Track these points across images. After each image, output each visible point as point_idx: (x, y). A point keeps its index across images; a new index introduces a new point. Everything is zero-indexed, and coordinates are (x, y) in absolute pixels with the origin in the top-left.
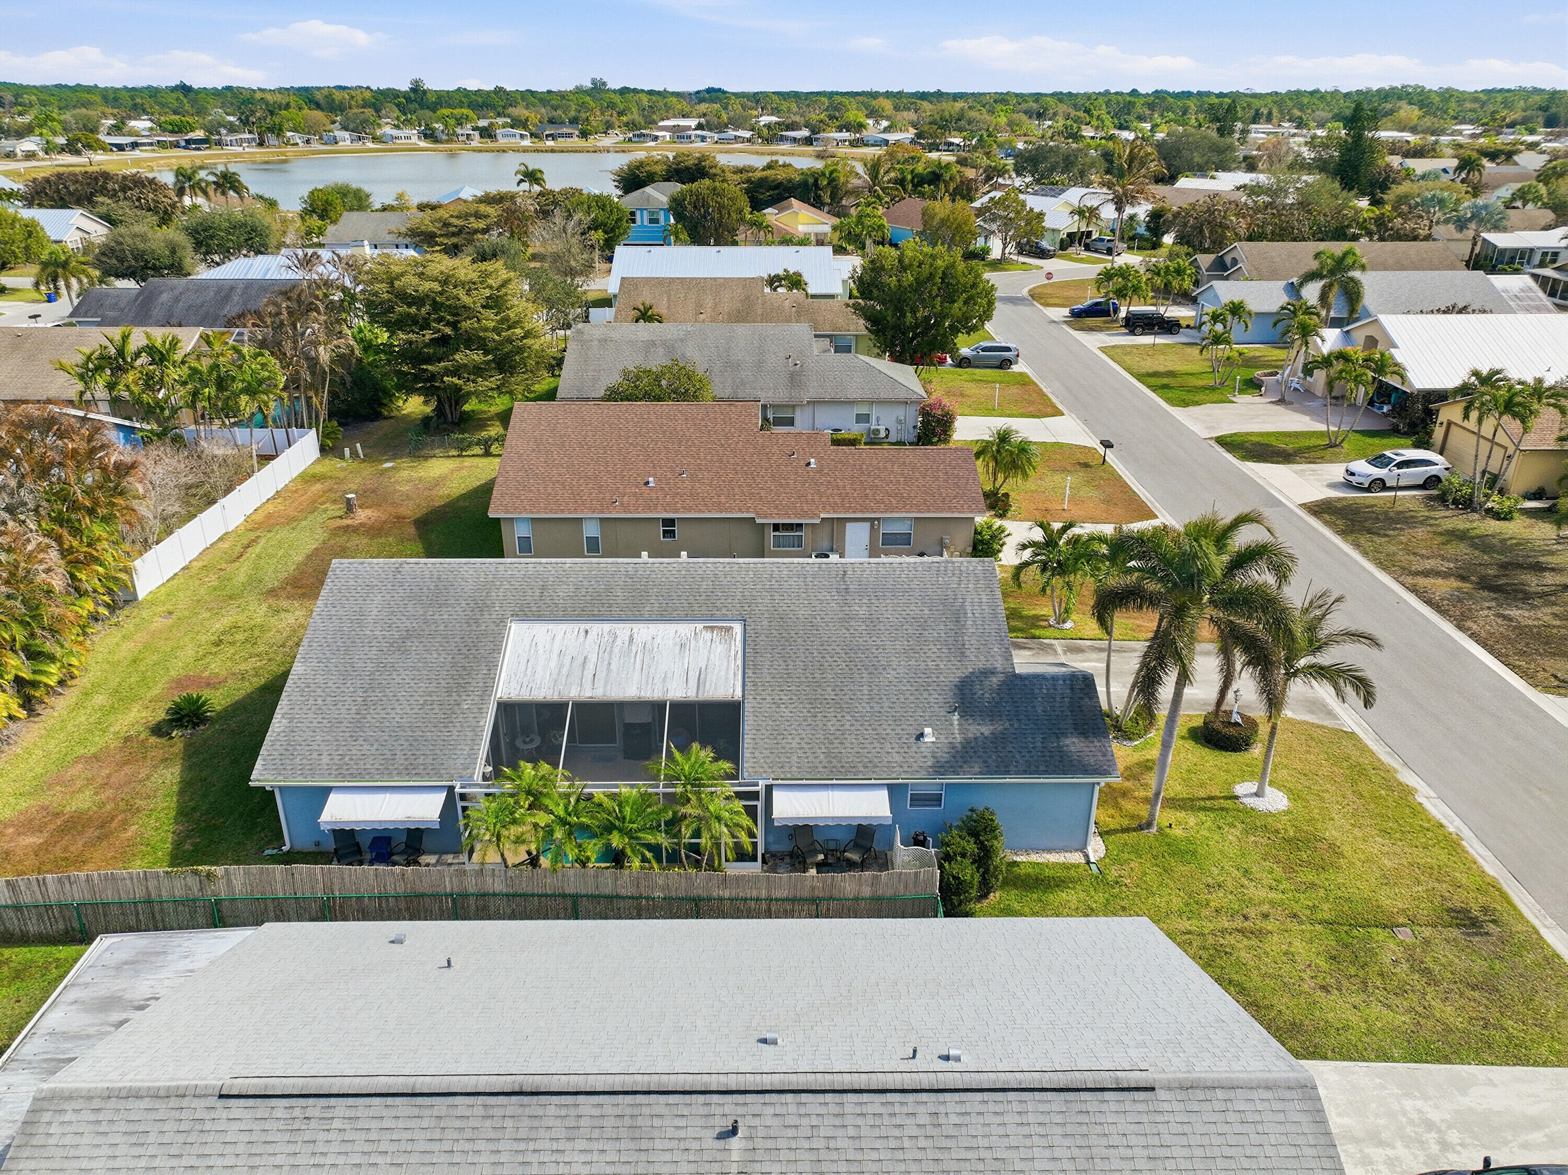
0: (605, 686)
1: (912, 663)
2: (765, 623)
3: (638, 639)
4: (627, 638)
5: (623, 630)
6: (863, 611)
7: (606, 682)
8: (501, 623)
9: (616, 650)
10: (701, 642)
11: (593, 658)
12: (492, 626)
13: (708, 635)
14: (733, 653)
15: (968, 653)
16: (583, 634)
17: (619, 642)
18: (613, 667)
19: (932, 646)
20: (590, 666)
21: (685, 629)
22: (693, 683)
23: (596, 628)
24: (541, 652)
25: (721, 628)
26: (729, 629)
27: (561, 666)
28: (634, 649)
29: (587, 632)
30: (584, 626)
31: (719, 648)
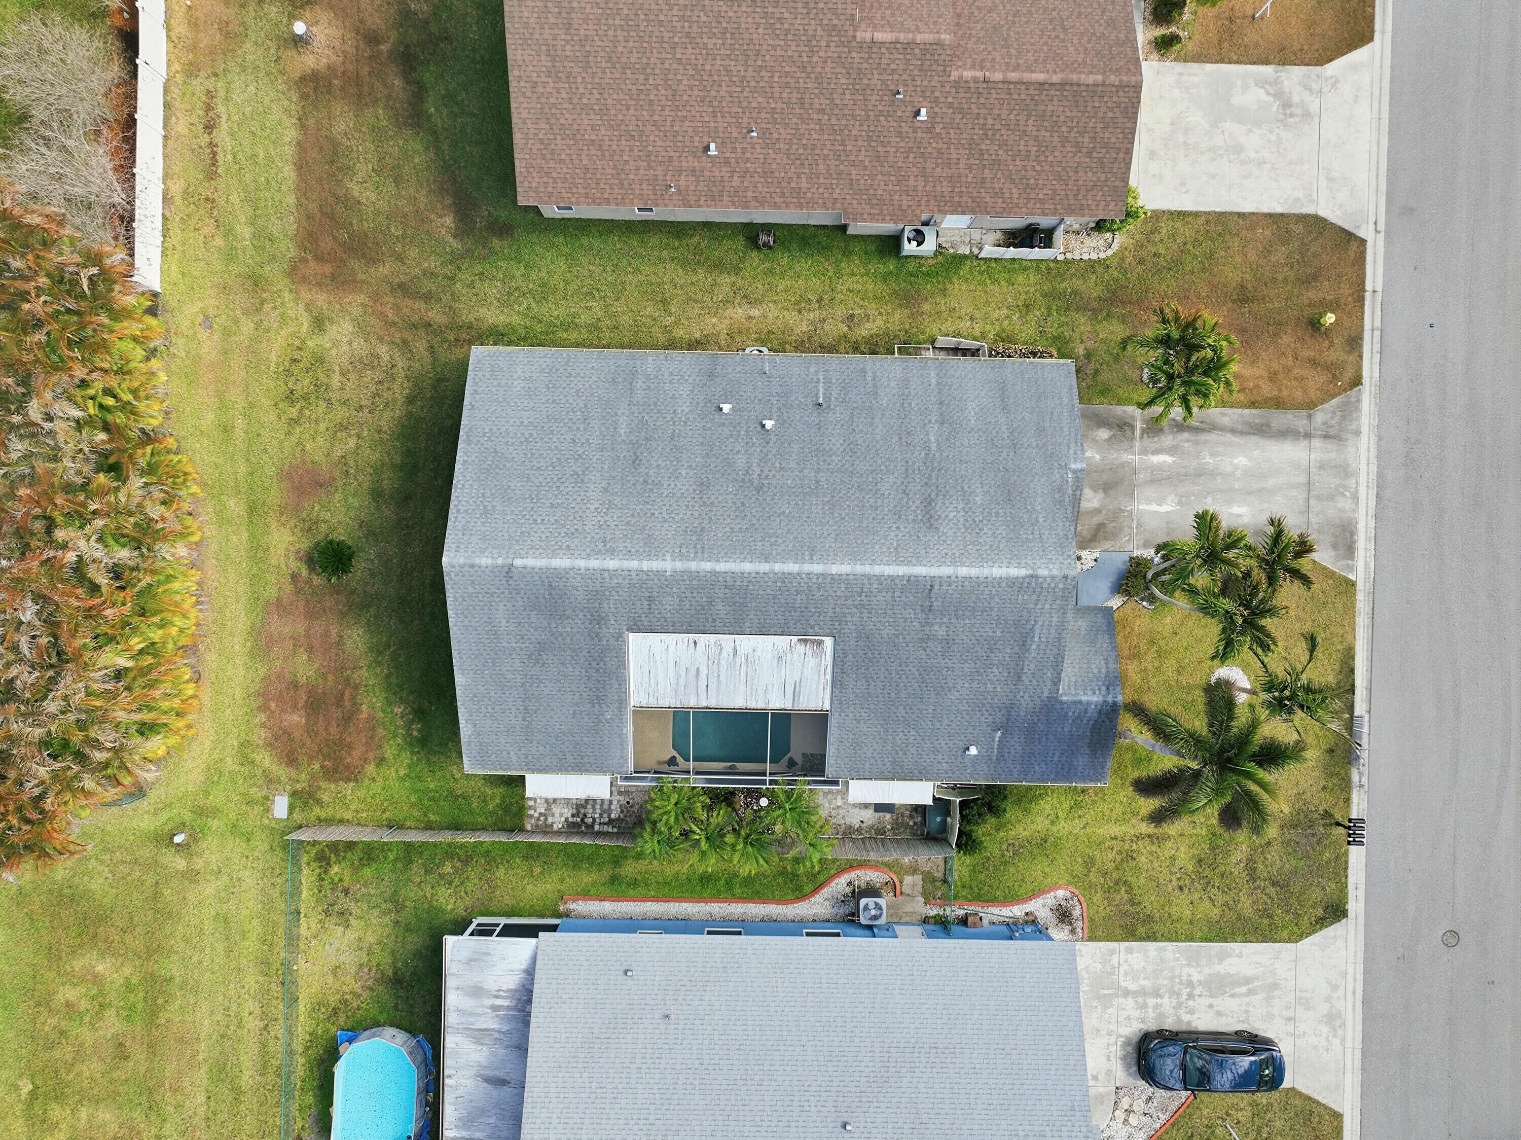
0: (718, 696)
1: (975, 685)
2: (853, 642)
3: (741, 652)
4: (731, 651)
5: (727, 640)
6: (941, 632)
7: (718, 691)
8: (619, 637)
9: (723, 662)
10: (796, 656)
11: (704, 670)
12: (612, 641)
13: (801, 648)
14: (823, 667)
15: (1024, 678)
16: (692, 645)
17: (724, 654)
18: (722, 678)
19: (995, 669)
20: (703, 677)
21: (782, 642)
22: (789, 694)
23: (704, 639)
24: (659, 663)
25: (813, 642)
26: (820, 643)
27: (678, 677)
28: (738, 660)
29: (695, 643)
30: (692, 636)
31: (811, 662)
